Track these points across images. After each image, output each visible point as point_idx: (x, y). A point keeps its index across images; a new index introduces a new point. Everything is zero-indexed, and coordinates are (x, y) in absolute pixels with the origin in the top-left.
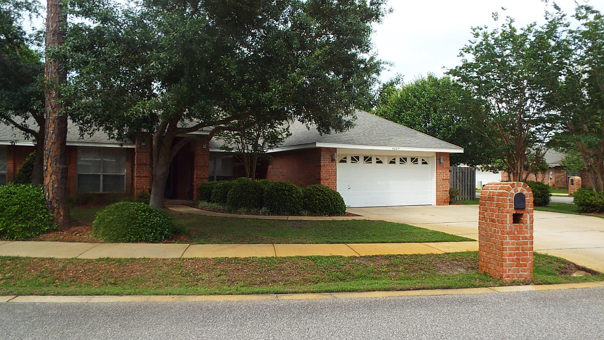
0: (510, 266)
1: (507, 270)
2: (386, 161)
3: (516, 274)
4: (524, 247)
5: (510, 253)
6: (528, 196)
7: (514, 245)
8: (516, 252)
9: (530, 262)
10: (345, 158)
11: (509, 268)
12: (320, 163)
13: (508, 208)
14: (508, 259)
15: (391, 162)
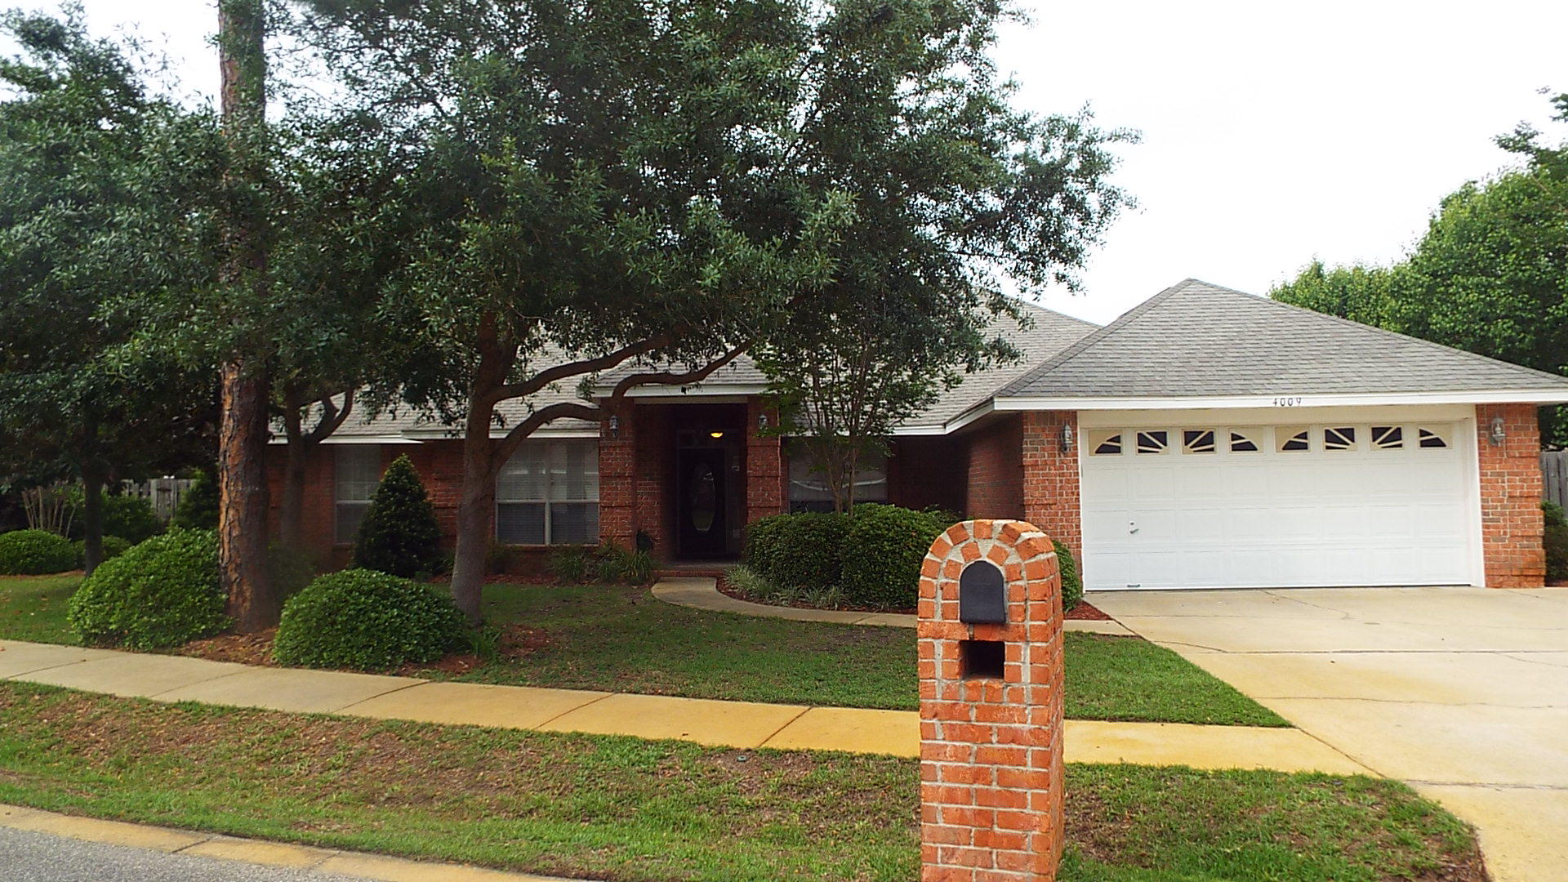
0: (952, 838)
1: (940, 851)
2: (1269, 445)
3: (978, 873)
4: (1009, 771)
5: (950, 790)
6: (1024, 574)
7: (963, 761)
8: (975, 786)
9: (1037, 833)
10: (1117, 439)
11: (945, 846)
12: (1022, 456)
13: (938, 619)
14: (944, 810)
15: (1290, 446)
